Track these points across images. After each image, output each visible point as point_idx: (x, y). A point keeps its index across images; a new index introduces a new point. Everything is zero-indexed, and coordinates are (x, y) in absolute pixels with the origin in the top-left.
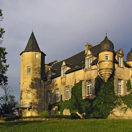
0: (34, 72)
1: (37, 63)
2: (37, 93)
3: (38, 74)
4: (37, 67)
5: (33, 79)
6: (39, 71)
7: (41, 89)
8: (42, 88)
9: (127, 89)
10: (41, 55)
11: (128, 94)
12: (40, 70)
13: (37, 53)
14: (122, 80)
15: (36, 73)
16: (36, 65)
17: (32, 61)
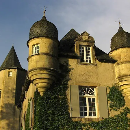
0: (6, 96)
1: (10, 84)
2: (8, 125)
3: (11, 98)
4: (10, 88)
5: (3, 106)
6: (13, 93)
7: (14, 119)
8: (17, 118)
9: (110, 104)
10: (16, 72)
11: (116, 116)
12: (15, 91)
13: (10, 70)
14: (95, 87)
15: (8, 97)
16: (9, 86)
17: (4, 82)
